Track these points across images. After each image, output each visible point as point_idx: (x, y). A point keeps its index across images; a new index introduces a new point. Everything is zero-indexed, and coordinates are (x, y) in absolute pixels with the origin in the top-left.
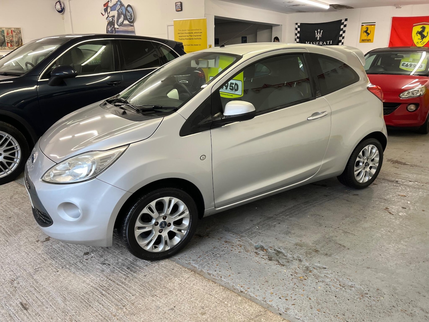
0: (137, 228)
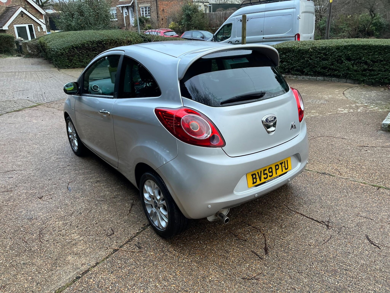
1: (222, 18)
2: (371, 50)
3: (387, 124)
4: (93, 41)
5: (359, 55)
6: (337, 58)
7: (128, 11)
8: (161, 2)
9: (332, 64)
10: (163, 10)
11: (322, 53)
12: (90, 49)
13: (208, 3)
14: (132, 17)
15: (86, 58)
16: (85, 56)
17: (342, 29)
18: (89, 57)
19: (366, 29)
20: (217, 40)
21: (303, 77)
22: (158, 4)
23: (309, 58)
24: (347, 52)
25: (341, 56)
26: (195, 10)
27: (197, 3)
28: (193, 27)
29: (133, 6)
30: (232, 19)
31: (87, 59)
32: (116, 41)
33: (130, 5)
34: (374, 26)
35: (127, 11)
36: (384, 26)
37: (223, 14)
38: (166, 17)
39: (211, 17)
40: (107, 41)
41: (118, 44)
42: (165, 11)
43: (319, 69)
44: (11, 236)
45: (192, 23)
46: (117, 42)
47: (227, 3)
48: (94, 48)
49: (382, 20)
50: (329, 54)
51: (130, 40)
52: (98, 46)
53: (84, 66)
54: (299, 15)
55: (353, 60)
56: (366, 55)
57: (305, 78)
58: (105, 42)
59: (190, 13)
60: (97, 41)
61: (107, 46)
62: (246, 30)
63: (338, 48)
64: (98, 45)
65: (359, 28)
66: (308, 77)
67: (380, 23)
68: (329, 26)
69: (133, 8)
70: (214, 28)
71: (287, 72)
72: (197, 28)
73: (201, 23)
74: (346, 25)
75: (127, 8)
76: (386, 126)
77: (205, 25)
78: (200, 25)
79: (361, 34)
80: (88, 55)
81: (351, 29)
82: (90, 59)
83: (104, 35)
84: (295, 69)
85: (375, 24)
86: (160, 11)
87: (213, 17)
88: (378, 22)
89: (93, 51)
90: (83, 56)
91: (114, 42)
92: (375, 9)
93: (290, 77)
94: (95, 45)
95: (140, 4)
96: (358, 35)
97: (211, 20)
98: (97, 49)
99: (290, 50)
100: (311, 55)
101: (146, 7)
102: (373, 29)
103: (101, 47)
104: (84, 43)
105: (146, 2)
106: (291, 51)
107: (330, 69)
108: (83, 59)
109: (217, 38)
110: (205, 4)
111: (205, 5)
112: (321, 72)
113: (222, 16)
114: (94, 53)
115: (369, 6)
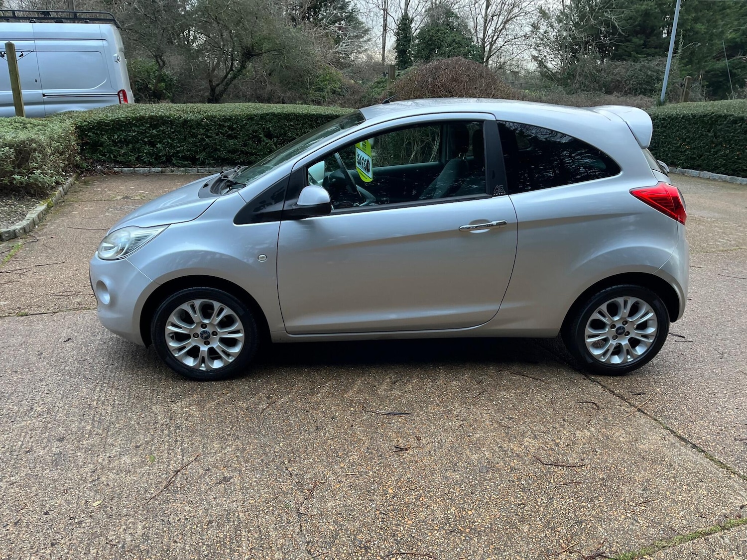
0: (190, 304)
2: (298, 120)
5: (284, 129)
6: (251, 134)
9: (245, 145)
11: (225, 127)
21: (198, 170)
23: (204, 134)
24: (265, 125)
25: (256, 132)
43: (224, 154)
50: (238, 127)
55: (276, 137)
56: (292, 129)
57: (202, 171)
63: (251, 118)
66: (207, 168)
71: (163, 163)
84: (180, 155)
93: (172, 171)
99: (165, 120)
100: (207, 130)
106: (168, 123)
107: (242, 152)
112: (227, 159)
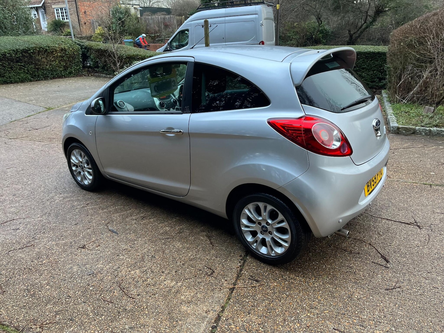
1: (160, 23)
3: (396, 126)
4: (17, 50)
7: (38, 13)
8: (81, 3)
10: (85, 12)
12: (13, 59)
13: (139, 6)
14: (44, 20)
15: (9, 71)
16: (7, 69)
17: (289, 37)
18: (12, 70)
19: (314, 36)
20: (172, 48)
22: (78, 5)
26: (127, 12)
27: (128, 5)
28: (126, 33)
29: (45, 7)
30: (188, 24)
31: (10, 73)
32: (46, 50)
33: (41, 5)
34: (321, 33)
35: (36, 13)
36: (330, 33)
37: (161, 19)
38: (89, 21)
39: (147, 22)
40: (34, 50)
41: (49, 53)
42: (88, 13)
44: (82, 300)
45: (126, 28)
46: (48, 50)
47: (152, 6)
48: (18, 59)
49: (327, 27)
51: (64, 48)
52: (23, 56)
53: (6, 82)
54: (261, 22)
58: (32, 51)
59: (121, 16)
60: (22, 50)
61: (35, 55)
62: (209, 37)
64: (23, 54)
65: (306, 35)
67: (326, 31)
68: (278, 34)
69: (45, 9)
70: (153, 35)
72: (133, 35)
73: (137, 28)
74: (293, 32)
75: (37, 9)
76: (395, 129)
77: (141, 31)
78: (136, 31)
79: (309, 42)
80: (11, 68)
81: (299, 37)
82: (14, 72)
83: (28, 42)
85: (321, 32)
86: (81, 14)
87: (149, 22)
88: (324, 29)
89: (17, 62)
90: (4, 68)
91: (44, 51)
92: (321, 16)
94: (19, 55)
95: (54, 5)
96: (306, 43)
97: (147, 25)
98: (22, 60)
101: (61, 9)
102: (320, 37)
103: (27, 57)
104: (5, 52)
105: (62, 2)
108: (5, 73)
109: (171, 46)
110: (135, 6)
111: (134, 8)
113: (160, 21)
114: (19, 65)
115: (316, 13)
